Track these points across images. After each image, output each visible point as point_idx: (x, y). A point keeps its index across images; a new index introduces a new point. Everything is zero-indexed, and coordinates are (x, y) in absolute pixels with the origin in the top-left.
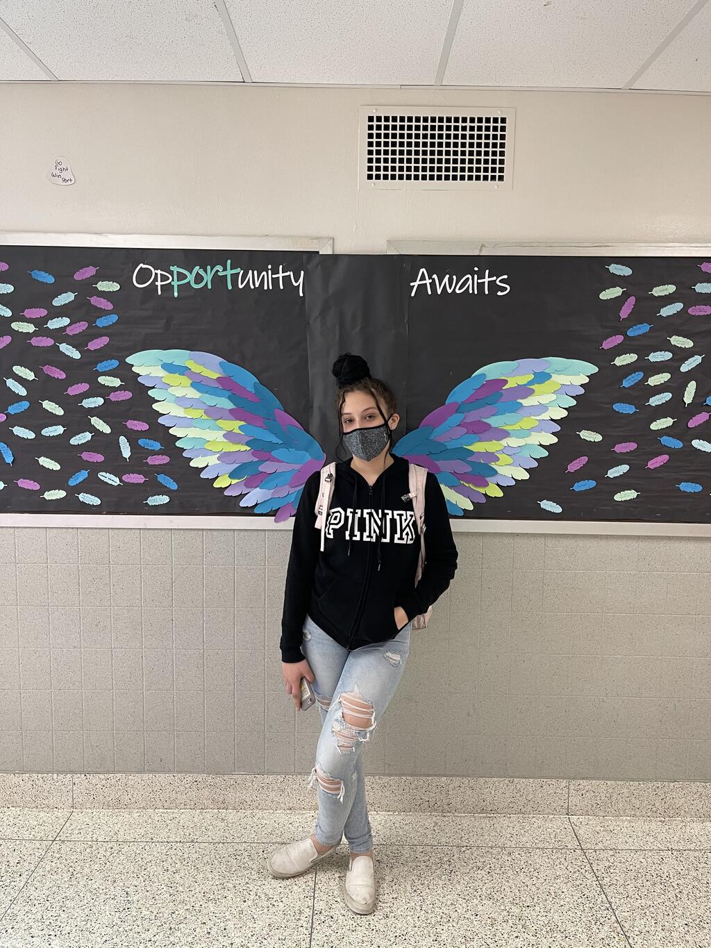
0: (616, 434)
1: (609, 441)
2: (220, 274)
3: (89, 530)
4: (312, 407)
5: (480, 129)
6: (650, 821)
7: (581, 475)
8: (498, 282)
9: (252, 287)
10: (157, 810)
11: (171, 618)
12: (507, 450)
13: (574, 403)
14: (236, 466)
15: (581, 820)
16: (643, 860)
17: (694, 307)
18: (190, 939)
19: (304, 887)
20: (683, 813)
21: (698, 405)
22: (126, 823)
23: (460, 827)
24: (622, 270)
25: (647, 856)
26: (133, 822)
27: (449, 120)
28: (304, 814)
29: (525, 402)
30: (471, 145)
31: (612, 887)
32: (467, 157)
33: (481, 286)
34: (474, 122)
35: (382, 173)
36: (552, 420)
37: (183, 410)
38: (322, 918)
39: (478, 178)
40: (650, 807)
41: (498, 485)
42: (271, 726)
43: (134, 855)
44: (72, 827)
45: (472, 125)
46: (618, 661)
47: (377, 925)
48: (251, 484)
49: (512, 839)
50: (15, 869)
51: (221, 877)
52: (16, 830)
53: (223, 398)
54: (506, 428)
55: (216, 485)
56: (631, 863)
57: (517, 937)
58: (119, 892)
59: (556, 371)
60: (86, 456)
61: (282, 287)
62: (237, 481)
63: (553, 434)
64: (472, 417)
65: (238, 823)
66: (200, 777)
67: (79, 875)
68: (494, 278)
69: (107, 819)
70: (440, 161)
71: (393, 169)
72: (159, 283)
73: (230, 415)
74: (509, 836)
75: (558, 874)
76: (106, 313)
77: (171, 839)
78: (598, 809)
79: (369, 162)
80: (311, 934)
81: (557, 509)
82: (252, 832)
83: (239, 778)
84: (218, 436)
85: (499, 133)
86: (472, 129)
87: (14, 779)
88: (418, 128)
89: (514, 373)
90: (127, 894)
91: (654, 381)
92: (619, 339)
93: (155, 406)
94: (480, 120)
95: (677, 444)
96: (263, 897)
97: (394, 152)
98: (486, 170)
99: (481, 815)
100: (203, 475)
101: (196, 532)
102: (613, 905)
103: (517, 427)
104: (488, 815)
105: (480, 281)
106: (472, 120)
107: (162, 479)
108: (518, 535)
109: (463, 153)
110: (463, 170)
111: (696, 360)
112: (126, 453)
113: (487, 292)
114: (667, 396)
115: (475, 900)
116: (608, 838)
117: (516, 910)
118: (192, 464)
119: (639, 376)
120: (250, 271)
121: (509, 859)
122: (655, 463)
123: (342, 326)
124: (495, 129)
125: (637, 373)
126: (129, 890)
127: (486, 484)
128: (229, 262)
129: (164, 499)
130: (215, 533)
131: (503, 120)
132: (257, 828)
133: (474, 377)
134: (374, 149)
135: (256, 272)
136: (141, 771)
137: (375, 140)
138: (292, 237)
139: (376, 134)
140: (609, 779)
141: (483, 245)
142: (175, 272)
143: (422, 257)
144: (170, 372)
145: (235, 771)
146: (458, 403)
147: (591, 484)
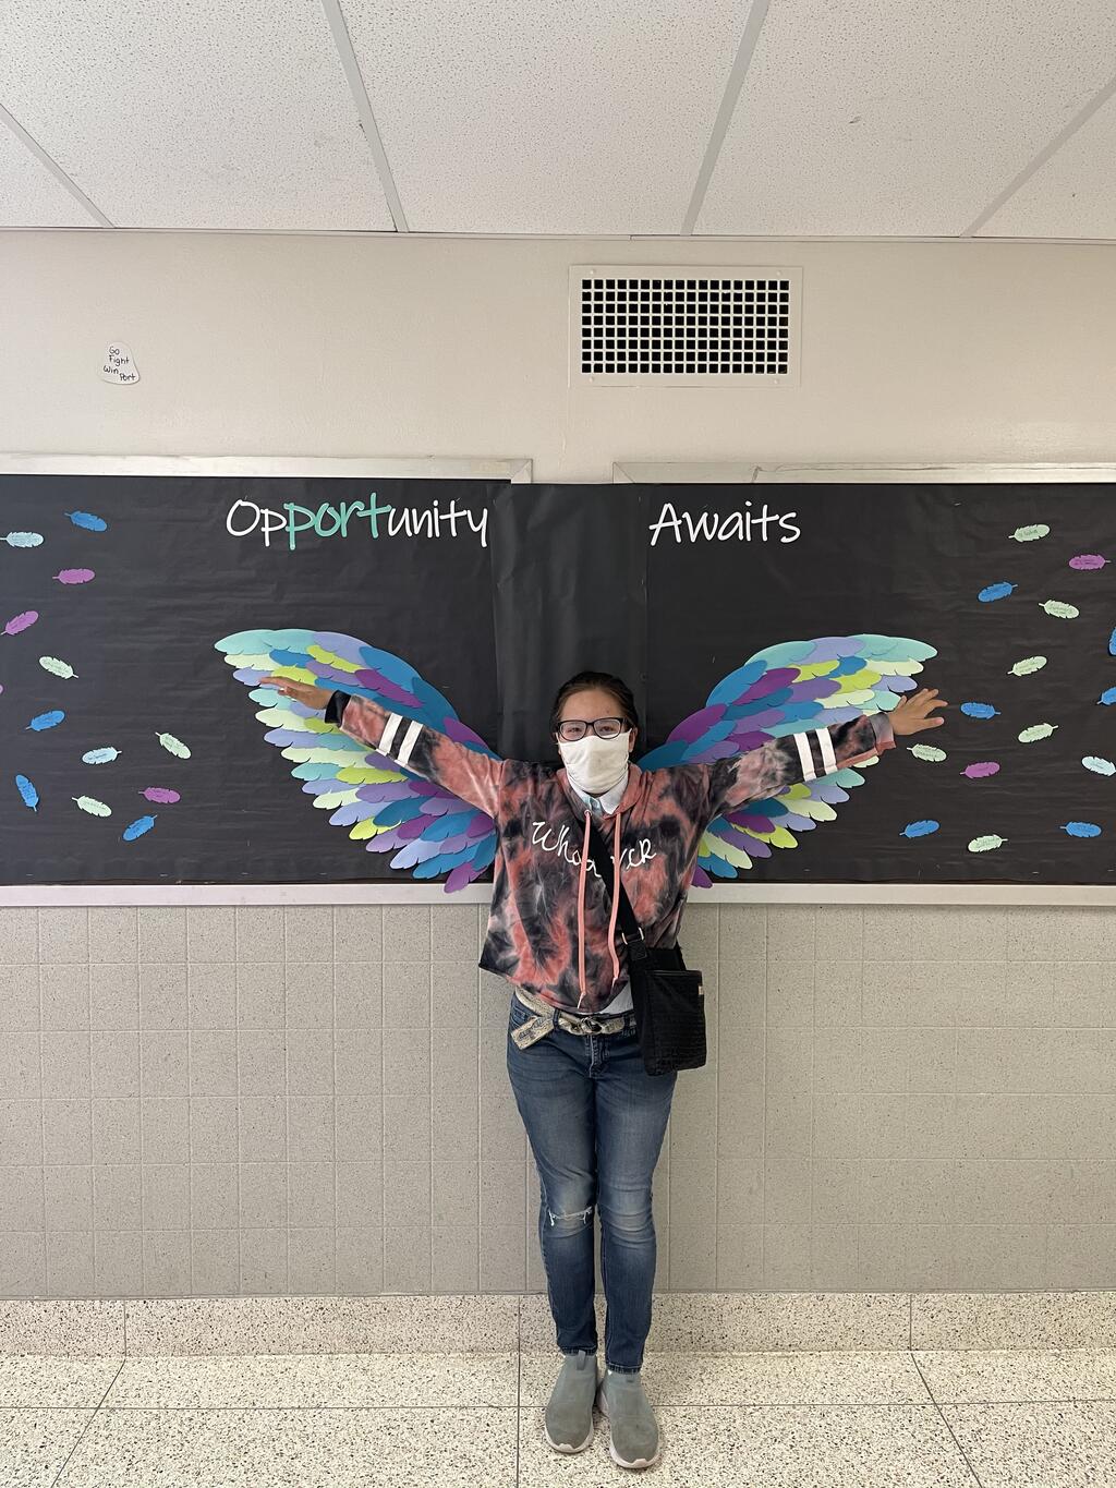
0: (969, 749)
1: (956, 761)
2: (360, 514)
3: (155, 910)
4: (502, 714)
5: (749, 297)
6: (1039, 1355)
8: (781, 523)
9: (410, 534)
10: (259, 1357)
11: (282, 1045)
14: (384, 805)
15: (931, 1357)
16: (1031, 1419)
17: (1077, 558)
20: (1088, 1340)
21: (1089, 706)
22: (212, 1379)
23: (741, 1374)
25: (1036, 1411)
26: (221, 1377)
27: (703, 285)
28: (494, 1358)
29: (826, 703)
30: (738, 321)
31: (985, 1464)
32: (732, 339)
33: (756, 529)
34: (741, 288)
35: (604, 362)
37: (302, 720)
39: (748, 369)
40: (1038, 1332)
41: (789, 829)
42: (440, 1217)
43: (227, 1429)
44: (126, 1386)
45: (738, 292)
46: (981, 1101)
48: (406, 833)
49: (824, 1391)
50: (37, 1456)
52: (36, 1392)
55: (354, 835)
56: (1012, 1424)
59: (873, 656)
60: (151, 794)
61: (454, 534)
62: (386, 829)
64: (746, 726)
65: (390, 1376)
66: (327, 1302)
67: (141, 1465)
68: (777, 517)
69: (180, 1371)
70: (690, 345)
71: (622, 356)
72: (266, 529)
74: (819, 1386)
75: (900, 1444)
77: (283, 1404)
78: (957, 1340)
79: (584, 347)
82: (413, 1389)
83: (390, 1302)
84: (357, 760)
85: (778, 304)
86: (738, 297)
87: (30, 1309)
88: (657, 297)
89: (808, 659)
91: (1023, 668)
93: (260, 716)
94: (750, 285)
97: (622, 332)
98: (760, 357)
99: (774, 1353)
100: (334, 821)
101: (322, 910)
104: (786, 1354)
105: (754, 522)
106: (738, 285)
108: (821, 906)
109: (726, 333)
110: (725, 357)
113: (765, 538)
116: (975, 1386)
118: (317, 804)
120: (406, 511)
123: (546, 592)
124: (773, 297)
127: (771, 829)
128: (374, 496)
130: (352, 911)
131: (785, 285)
132: (419, 1383)
133: (754, 663)
134: (592, 327)
135: (414, 511)
136: (234, 1294)
137: (592, 315)
138: (470, 459)
139: (595, 305)
140: (973, 1291)
141: (758, 469)
142: (291, 513)
143: (666, 487)
144: (284, 663)
145: (383, 1291)
146: (725, 705)
147: (930, 827)
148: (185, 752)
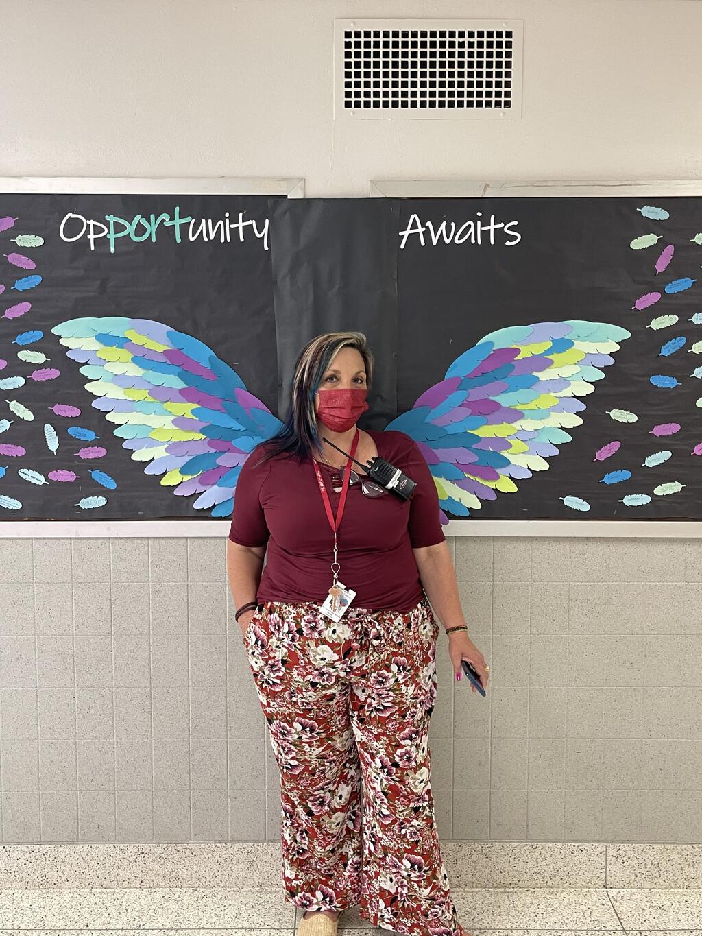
0: (655, 413)
1: (646, 421)
2: (166, 224)
3: (8, 541)
5: (480, 45)
7: (613, 464)
8: (506, 230)
9: (206, 239)
10: (94, 890)
11: (109, 648)
12: (523, 435)
13: (602, 375)
14: (188, 458)
15: (622, 894)
22: (55, 907)
23: (471, 905)
24: (657, 213)
26: (63, 905)
27: (443, 35)
29: (543, 376)
30: (471, 65)
32: (466, 79)
33: (485, 234)
34: (473, 37)
35: (362, 99)
36: (575, 397)
37: (123, 390)
39: (479, 104)
41: (511, 477)
42: (235, 783)
45: (471, 40)
46: (664, 693)
48: (206, 480)
49: (536, 919)
53: (172, 376)
54: (520, 408)
55: (164, 482)
59: (579, 338)
60: (3, 449)
61: (242, 239)
62: (190, 477)
63: (577, 414)
64: (476, 394)
65: (195, 905)
66: (147, 848)
68: (502, 225)
69: (31, 901)
70: (433, 84)
71: (376, 94)
72: (92, 237)
73: (180, 396)
74: (533, 915)
76: (27, 273)
77: (111, 926)
78: (643, 880)
79: (346, 87)
81: (584, 507)
82: (213, 915)
83: (196, 848)
84: (166, 422)
85: (504, 50)
86: (471, 45)
88: (405, 45)
89: (527, 341)
91: (700, 347)
92: (655, 297)
93: (88, 387)
94: (481, 34)
97: (376, 75)
98: (489, 94)
99: (498, 890)
100: (148, 471)
101: (139, 541)
103: (532, 406)
104: (507, 890)
105: (483, 229)
106: (471, 35)
107: (98, 476)
108: (536, 539)
109: (461, 75)
110: (461, 94)
112: (53, 444)
113: (492, 242)
116: (656, 916)
118: (134, 457)
119: (680, 342)
120: (204, 221)
123: (316, 284)
124: (499, 45)
127: (496, 477)
128: (177, 209)
129: (100, 501)
130: (164, 542)
131: (509, 34)
132: (218, 911)
133: (479, 345)
134: (353, 70)
135: (210, 221)
136: (74, 841)
137: (353, 60)
138: (255, 178)
139: (355, 52)
140: (655, 842)
141: (488, 186)
142: (112, 223)
143: (412, 200)
144: (106, 344)
145: (191, 839)
146: (460, 378)
147: (625, 475)
148: (28, 416)
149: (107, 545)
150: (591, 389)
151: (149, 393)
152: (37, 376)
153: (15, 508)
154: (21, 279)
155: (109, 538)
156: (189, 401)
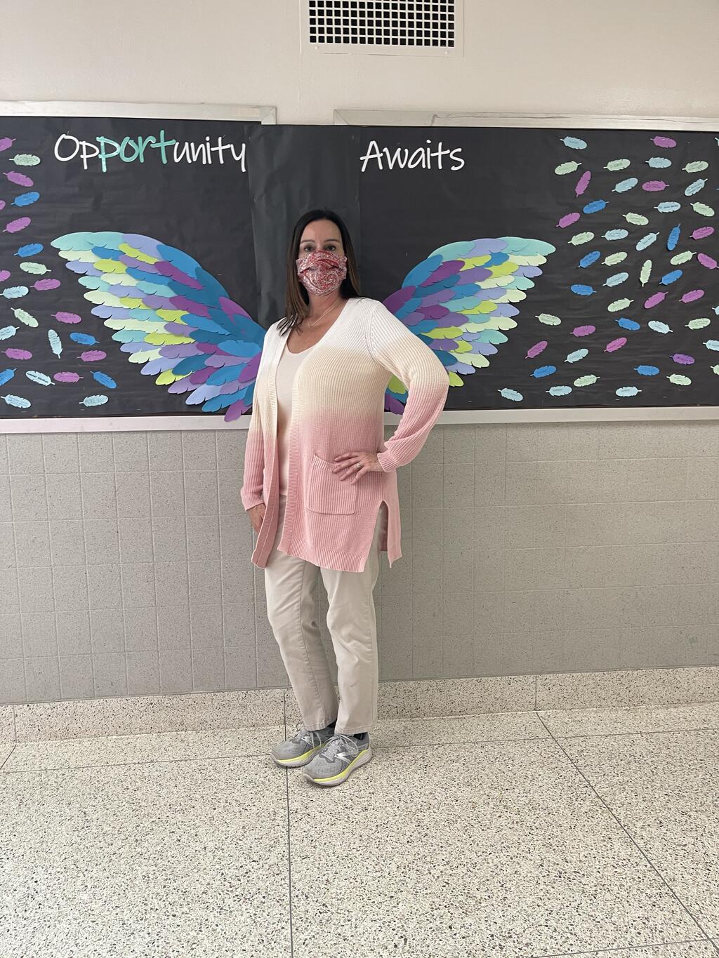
0: (574, 317)
1: (568, 325)
2: (153, 146)
3: (19, 437)
4: (260, 294)
6: (616, 710)
7: (541, 361)
8: (451, 156)
9: (190, 161)
10: (110, 737)
11: (115, 529)
12: (466, 337)
13: (532, 285)
14: (180, 360)
15: (549, 714)
16: (614, 744)
17: (647, 183)
18: (159, 848)
19: (276, 791)
20: (647, 700)
21: (654, 285)
22: (76, 752)
23: (430, 729)
24: (576, 143)
25: (617, 739)
26: (84, 750)
28: (269, 729)
29: (484, 285)
31: (587, 768)
32: (415, 21)
33: (434, 160)
35: (326, 35)
36: (511, 303)
37: (119, 299)
38: (299, 816)
39: (427, 43)
40: (615, 696)
41: (458, 373)
43: (89, 778)
44: (18, 759)
46: (581, 551)
47: (356, 816)
48: (196, 378)
49: (483, 735)
51: (186, 790)
53: (163, 286)
54: (465, 312)
55: (159, 382)
56: (603, 746)
57: (500, 817)
58: (75, 812)
59: (513, 252)
60: (11, 353)
61: (222, 162)
62: (181, 377)
63: (512, 318)
64: (429, 301)
65: (199, 743)
66: (155, 699)
67: (29, 801)
68: (448, 152)
69: (54, 749)
70: (386, 24)
71: (338, 31)
72: (84, 156)
73: (170, 303)
74: (480, 732)
75: (532, 760)
77: (127, 762)
78: (565, 703)
79: (311, 24)
80: (289, 831)
81: (518, 397)
82: (215, 748)
83: (198, 697)
84: (158, 327)
89: (471, 254)
90: (85, 813)
91: (612, 260)
92: (575, 217)
93: (87, 296)
95: (633, 326)
96: (234, 803)
97: (337, 14)
98: (435, 34)
99: (450, 717)
100: (144, 372)
101: (139, 435)
102: (591, 783)
103: (475, 311)
104: (457, 717)
105: (433, 155)
107: (99, 377)
108: (479, 426)
109: (411, 15)
110: (411, 33)
111: (651, 238)
112: (57, 348)
113: (440, 167)
114: (623, 277)
115: (453, 788)
116: (577, 728)
117: (496, 794)
118: (131, 360)
119: (595, 256)
120: (187, 144)
121: (482, 751)
122: (614, 346)
125: (594, 253)
126: (86, 810)
128: (162, 132)
129: (100, 400)
130: (160, 435)
132: (219, 745)
133: (431, 258)
134: (316, 9)
135: (192, 144)
136: (92, 697)
140: (574, 671)
141: (435, 116)
143: (372, 128)
144: (103, 257)
145: (192, 690)
146: (414, 287)
147: (550, 370)
148: (33, 323)
149: (110, 438)
150: (523, 296)
151: (142, 301)
152: (39, 286)
153: (24, 407)
154: (20, 195)
155: (112, 432)
156: (179, 309)
